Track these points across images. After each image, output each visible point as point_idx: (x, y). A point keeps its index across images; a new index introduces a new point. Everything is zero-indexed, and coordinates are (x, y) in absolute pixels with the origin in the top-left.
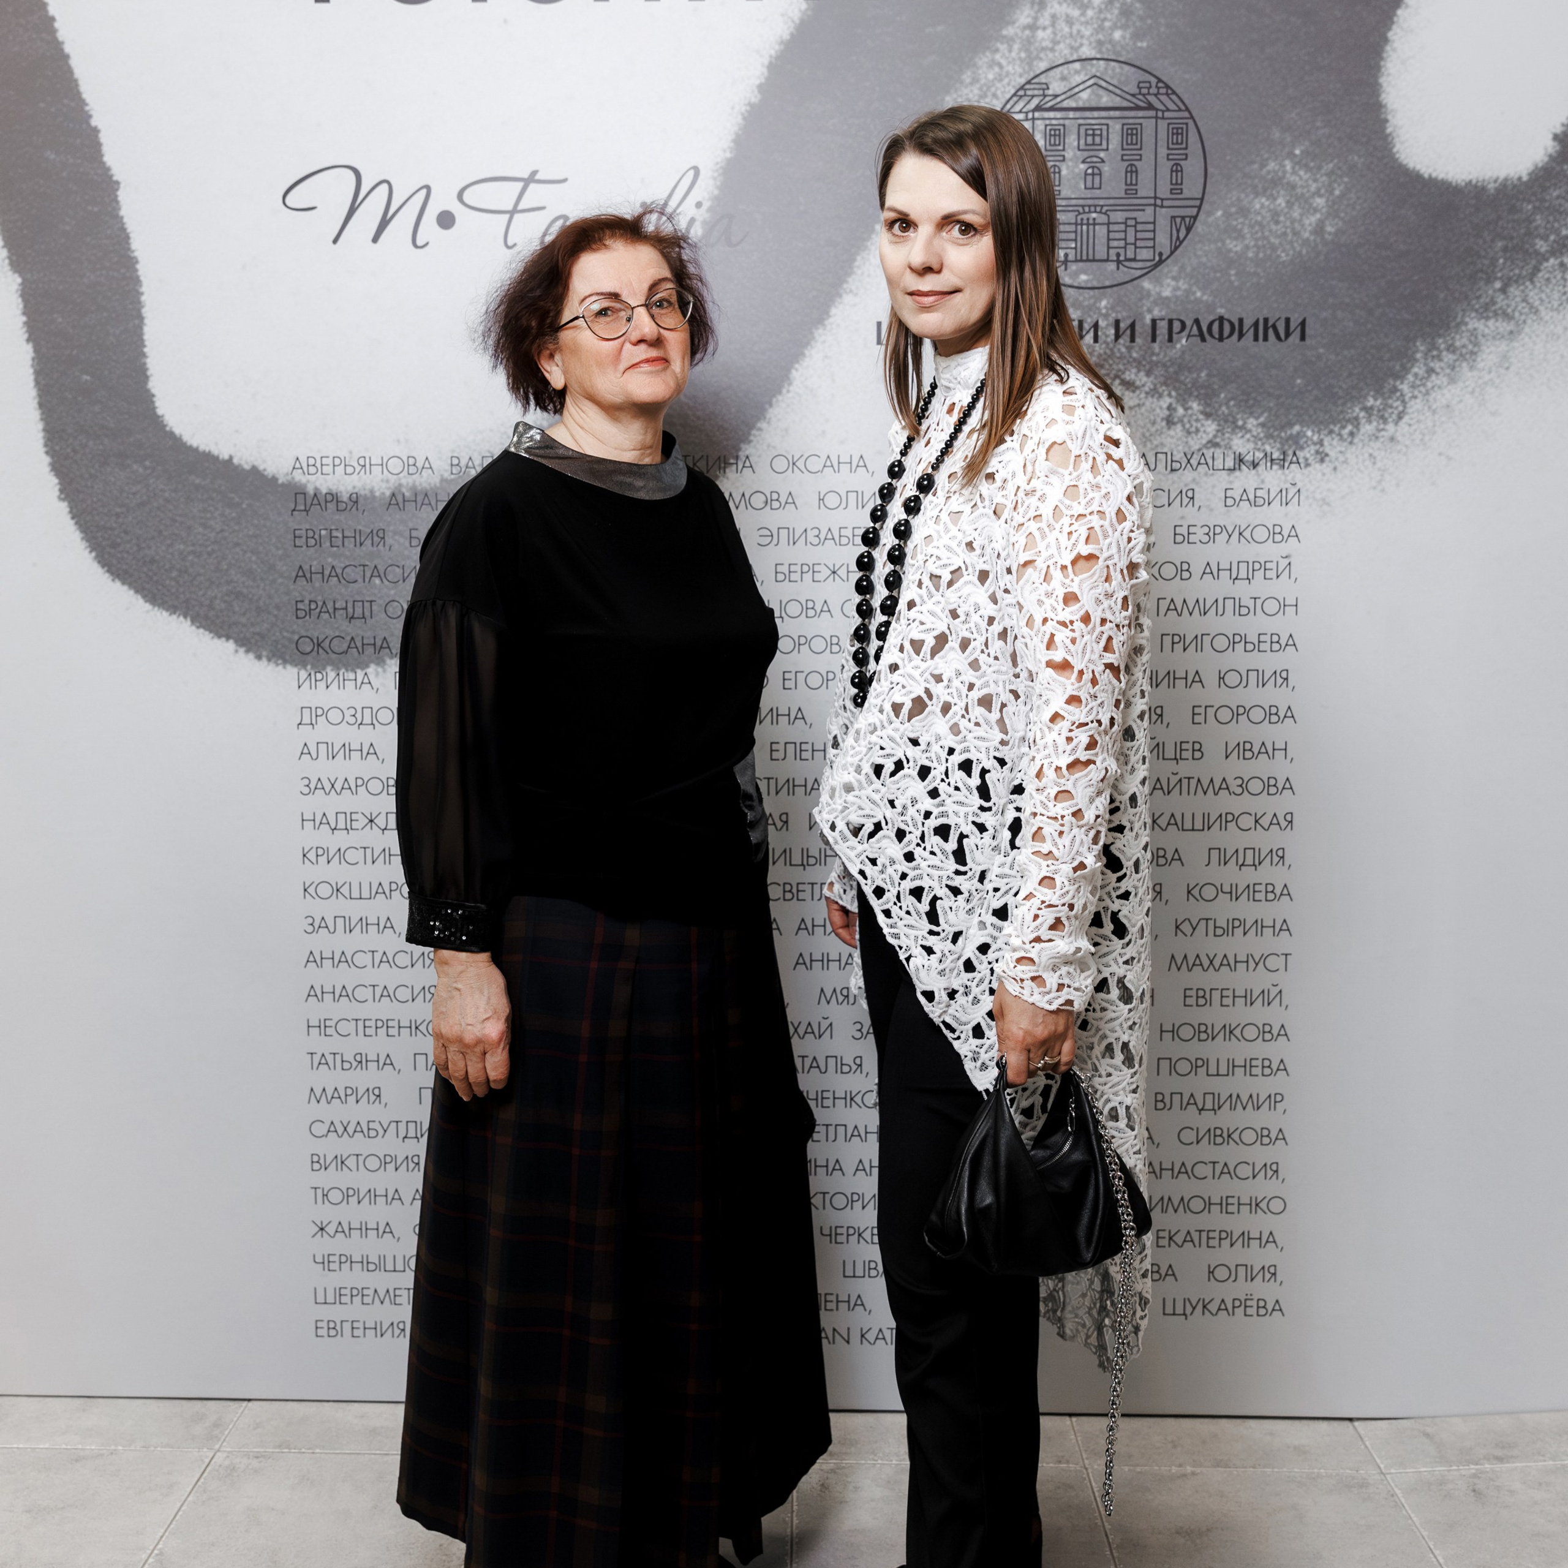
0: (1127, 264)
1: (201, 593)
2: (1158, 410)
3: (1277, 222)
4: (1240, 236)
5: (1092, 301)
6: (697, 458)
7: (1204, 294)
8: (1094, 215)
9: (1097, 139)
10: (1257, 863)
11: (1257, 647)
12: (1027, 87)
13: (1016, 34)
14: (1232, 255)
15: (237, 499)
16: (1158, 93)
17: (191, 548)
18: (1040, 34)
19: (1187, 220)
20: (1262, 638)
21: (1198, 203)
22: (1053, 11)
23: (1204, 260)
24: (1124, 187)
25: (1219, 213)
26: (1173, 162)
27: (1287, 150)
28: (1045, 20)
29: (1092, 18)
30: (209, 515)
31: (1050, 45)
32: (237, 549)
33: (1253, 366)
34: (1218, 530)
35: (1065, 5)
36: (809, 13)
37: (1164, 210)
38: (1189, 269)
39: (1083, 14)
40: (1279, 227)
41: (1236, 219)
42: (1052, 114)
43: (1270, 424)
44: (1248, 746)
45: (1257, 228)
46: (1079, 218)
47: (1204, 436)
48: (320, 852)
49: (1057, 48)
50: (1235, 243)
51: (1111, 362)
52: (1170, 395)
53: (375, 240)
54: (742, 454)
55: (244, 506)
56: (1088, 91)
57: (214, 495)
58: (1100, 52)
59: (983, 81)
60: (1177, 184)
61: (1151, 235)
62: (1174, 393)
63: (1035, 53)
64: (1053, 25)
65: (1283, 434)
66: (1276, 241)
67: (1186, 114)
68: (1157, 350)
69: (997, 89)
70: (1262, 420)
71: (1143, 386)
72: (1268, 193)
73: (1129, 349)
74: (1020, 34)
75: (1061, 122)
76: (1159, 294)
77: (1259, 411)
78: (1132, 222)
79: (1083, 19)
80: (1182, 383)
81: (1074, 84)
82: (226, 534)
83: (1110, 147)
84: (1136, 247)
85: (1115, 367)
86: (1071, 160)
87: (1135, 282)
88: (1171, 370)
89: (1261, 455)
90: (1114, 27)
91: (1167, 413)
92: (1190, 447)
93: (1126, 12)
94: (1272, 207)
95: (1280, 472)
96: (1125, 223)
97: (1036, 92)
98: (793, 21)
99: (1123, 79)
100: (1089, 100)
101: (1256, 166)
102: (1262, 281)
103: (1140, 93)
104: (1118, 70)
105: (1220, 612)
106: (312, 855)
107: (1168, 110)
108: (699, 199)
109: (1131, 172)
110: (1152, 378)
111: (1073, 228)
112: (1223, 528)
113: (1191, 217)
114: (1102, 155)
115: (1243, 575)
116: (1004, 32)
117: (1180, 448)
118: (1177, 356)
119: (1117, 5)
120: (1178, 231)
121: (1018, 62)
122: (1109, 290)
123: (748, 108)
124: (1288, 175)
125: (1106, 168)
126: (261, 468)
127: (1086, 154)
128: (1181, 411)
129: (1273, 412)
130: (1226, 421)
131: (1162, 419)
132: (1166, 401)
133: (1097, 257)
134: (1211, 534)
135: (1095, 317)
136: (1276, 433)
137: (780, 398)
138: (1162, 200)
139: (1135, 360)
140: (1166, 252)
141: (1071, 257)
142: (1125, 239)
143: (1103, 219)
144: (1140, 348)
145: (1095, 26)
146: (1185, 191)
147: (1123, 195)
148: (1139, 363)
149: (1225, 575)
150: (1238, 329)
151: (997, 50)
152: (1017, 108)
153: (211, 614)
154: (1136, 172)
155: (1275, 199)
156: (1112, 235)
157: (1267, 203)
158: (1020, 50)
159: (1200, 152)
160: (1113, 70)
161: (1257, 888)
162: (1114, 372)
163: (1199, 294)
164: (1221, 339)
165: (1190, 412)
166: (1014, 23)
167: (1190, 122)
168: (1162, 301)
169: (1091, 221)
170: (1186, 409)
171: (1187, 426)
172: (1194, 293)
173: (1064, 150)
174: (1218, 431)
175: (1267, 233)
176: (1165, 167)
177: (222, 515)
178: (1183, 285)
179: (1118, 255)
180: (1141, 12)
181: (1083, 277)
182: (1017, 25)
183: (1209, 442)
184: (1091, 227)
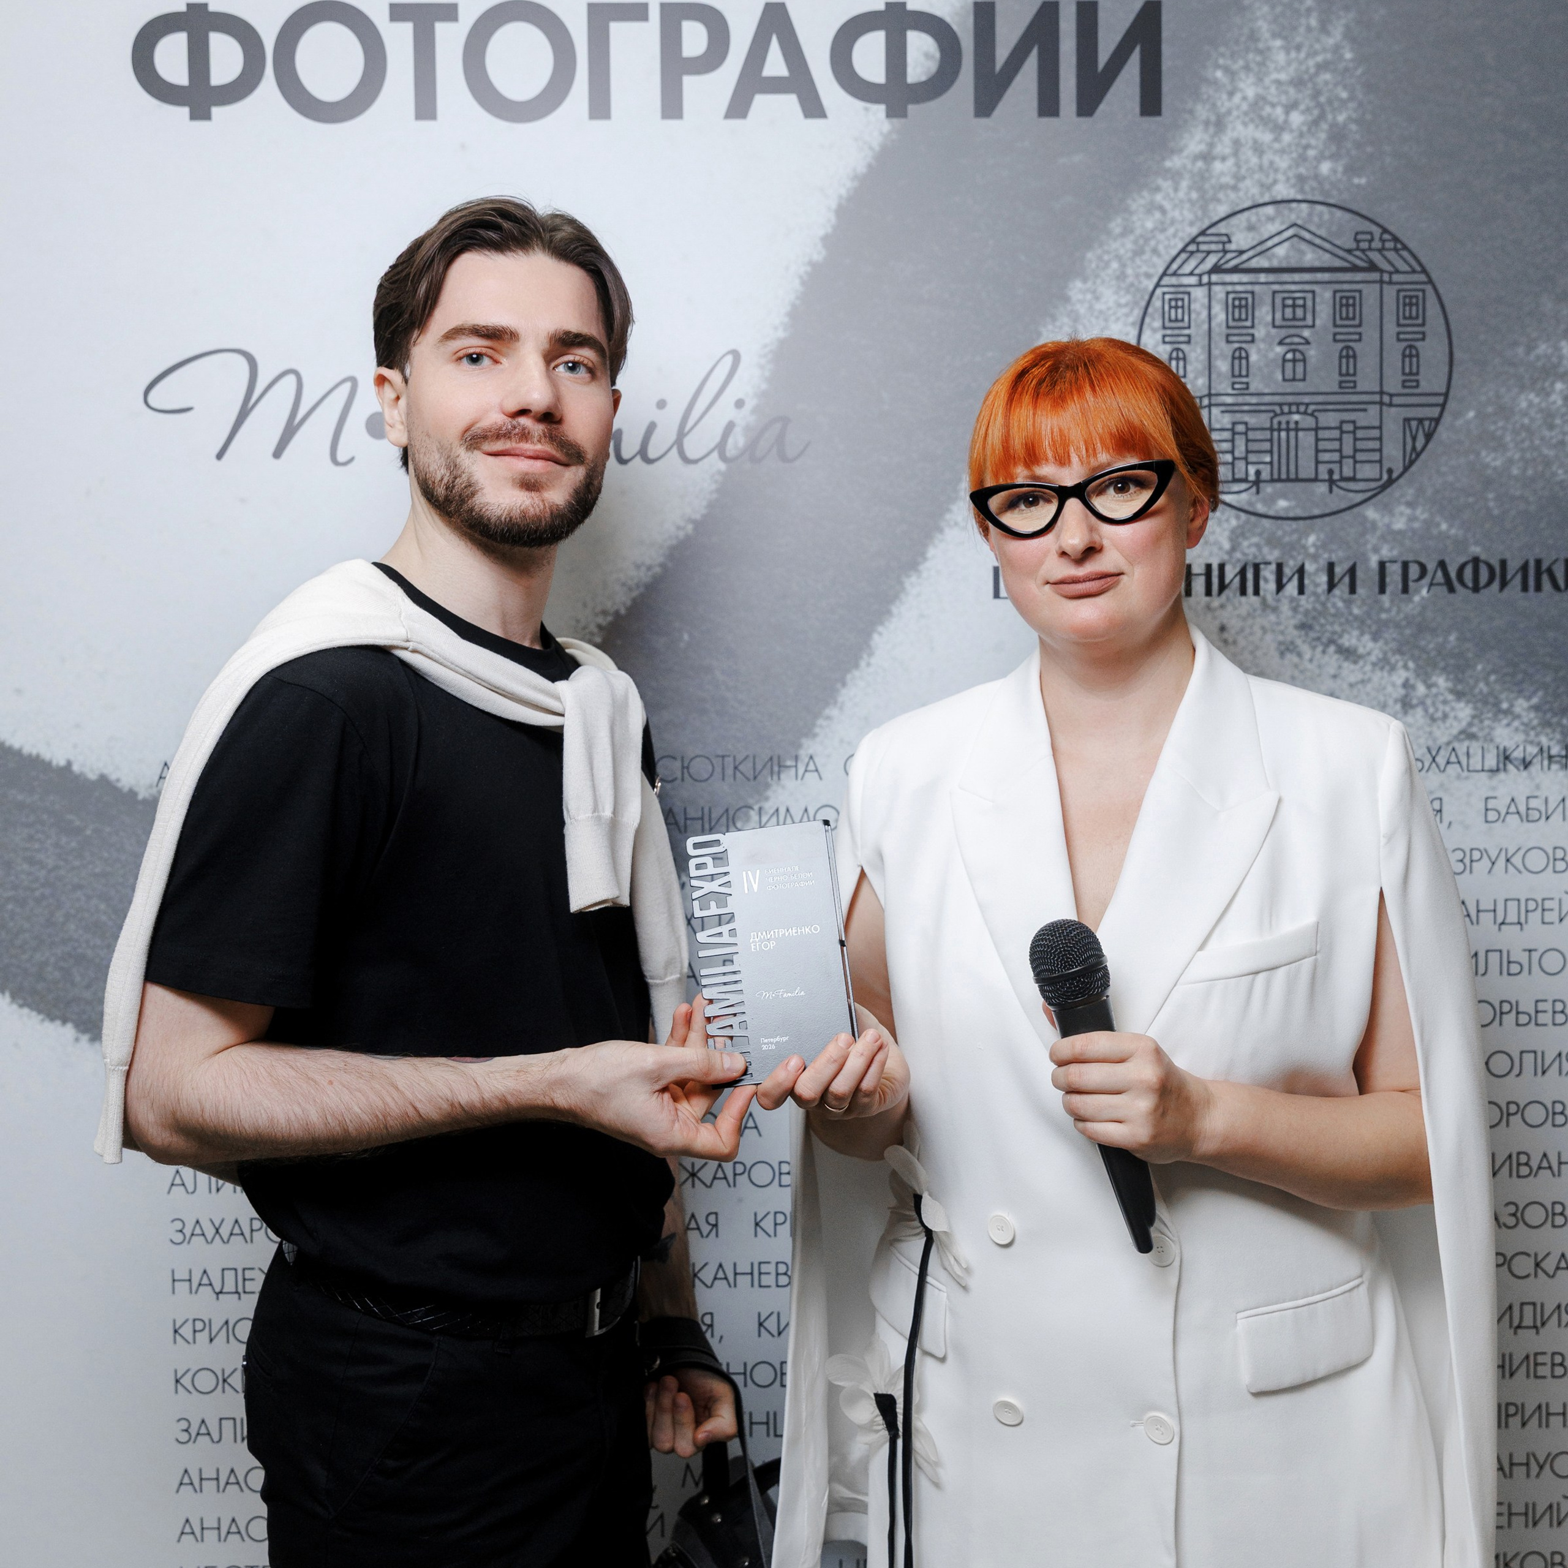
0: (1343, 484)
1: (25, 957)
2: (1390, 689)
3: (1551, 427)
4: (1500, 446)
5: (1295, 537)
6: (740, 757)
7: (1451, 526)
8: (1296, 417)
9: (1299, 312)
10: (1539, 1324)
11: (1534, 1019)
12: (1200, 239)
13: (1184, 167)
14: (1489, 472)
15: (78, 823)
16: (1383, 248)
17: (11, 893)
18: (1218, 166)
19: (1427, 423)
20: (1541, 1006)
21: (1441, 400)
22: (1235, 135)
23: (1450, 478)
24: (1337, 378)
25: (1471, 414)
26: (1405, 344)
27: (1563, 327)
28: (1224, 147)
29: (1289, 145)
30: (37, 846)
31: (1232, 182)
32: (79, 894)
33: (1522, 626)
34: (1476, 855)
35: (1251, 127)
36: (894, 136)
37: (1393, 410)
38: (1429, 492)
39: (1277, 139)
40: (1553, 433)
41: (1495, 423)
42: (1235, 278)
43: (1547, 707)
44: (1523, 1159)
45: (1524, 434)
46: (1275, 421)
47: (1455, 724)
48: (199, 1325)
49: (1241, 185)
50: (1493, 455)
51: (1322, 621)
52: (1406, 667)
53: (277, 454)
54: (803, 754)
55: (88, 832)
56: (1286, 245)
57: (45, 817)
58: (1302, 191)
59: (1138, 232)
60: (1411, 374)
61: (1375, 445)
62: (1411, 665)
63: (1211, 193)
64: (1236, 154)
65: (1565, 721)
66: (1551, 453)
67: (1422, 278)
68: (1387, 604)
69: (1158, 242)
70: (1535, 701)
71: (1369, 654)
72: (1539, 385)
73: (1348, 603)
74: (1189, 166)
75: (1249, 288)
76: (1388, 526)
77: (1532, 689)
78: (1350, 427)
79: (1277, 146)
80: (1423, 650)
81: (1266, 236)
82: (62, 872)
83: (1318, 322)
84: (1355, 462)
85: (1329, 628)
86: (1263, 340)
87: (1355, 510)
88: (1408, 632)
89: (1532, 750)
90: (1320, 158)
91: (1402, 692)
92: (1435, 740)
93: (1337, 136)
94: (1544, 405)
95: (1561, 774)
96: (1340, 428)
97: (1213, 247)
98: (871, 148)
99: (1334, 228)
100: (1287, 257)
101: (1520, 350)
102: (1532, 508)
103: (1358, 249)
104: (1326, 217)
105: (1481, 970)
106: (187, 1331)
107: (1397, 271)
108: (740, 395)
109: (1348, 357)
110: (1380, 643)
111: (1267, 435)
112: (1484, 852)
113: (1431, 419)
114: (1306, 333)
115: (1512, 917)
116: (1168, 164)
117: (1422, 741)
118: (1415, 612)
119: (1325, 126)
120: (1414, 439)
121: (1187, 206)
122: (1318, 521)
123: (809, 269)
124: (1565, 362)
125: (1312, 352)
126: (113, 777)
127: (1284, 332)
128: (1421, 689)
129: (1550, 691)
130: (1486, 703)
131: (1396, 701)
132: (1400, 676)
133: (1301, 475)
134: (1467, 861)
135: (1300, 559)
136: (1555, 720)
137: (856, 673)
138: (1391, 395)
139: (1356, 618)
140: (1398, 469)
141: (1265, 475)
142: (1340, 451)
143: (1309, 422)
144: (1363, 602)
145: (1294, 155)
146: (1423, 383)
147: (1336, 389)
148: (1363, 622)
149: (1486, 918)
150: (1500, 575)
151: (1158, 189)
152: (1187, 269)
153: (40, 986)
154: (1354, 357)
155: (1548, 395)
156: (1322, 445)
157: (1536, 400)
158: (1190, 188)
159: (1442, 329)
160: (1321, 215)
161: (1540, 1359)
162: (1327, 635)
163: (1444, 526)
164: (1476, 589)
165: (1434, 690)
166: (1181, 151)
167: (1429, 288)
168: (1391, 536)
169: (1292, 426)
170: (1429, 687)
171: (1431, 710)
172: (1438, 525)
173: (1253, 327)
174: (1474, 717)
175: (1537, 442)
176: (1394, 351)
177: (57, 845)
178: (1422, 514)
179: (1331, 472)
180: (1358, 137)
181: (1282, 504)
182: (1185, 153)
183: (1462, 732)
184: (1292, 434)
